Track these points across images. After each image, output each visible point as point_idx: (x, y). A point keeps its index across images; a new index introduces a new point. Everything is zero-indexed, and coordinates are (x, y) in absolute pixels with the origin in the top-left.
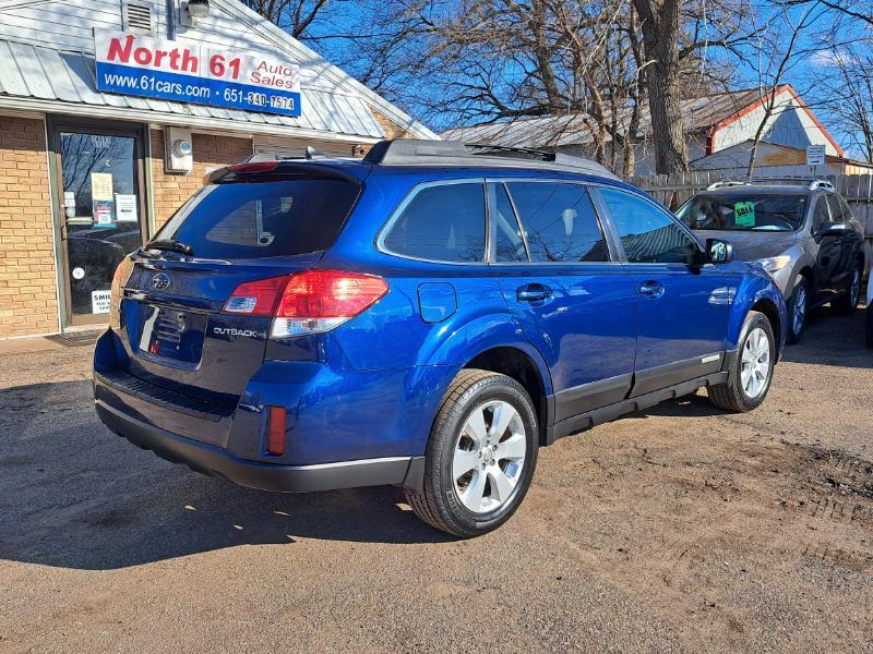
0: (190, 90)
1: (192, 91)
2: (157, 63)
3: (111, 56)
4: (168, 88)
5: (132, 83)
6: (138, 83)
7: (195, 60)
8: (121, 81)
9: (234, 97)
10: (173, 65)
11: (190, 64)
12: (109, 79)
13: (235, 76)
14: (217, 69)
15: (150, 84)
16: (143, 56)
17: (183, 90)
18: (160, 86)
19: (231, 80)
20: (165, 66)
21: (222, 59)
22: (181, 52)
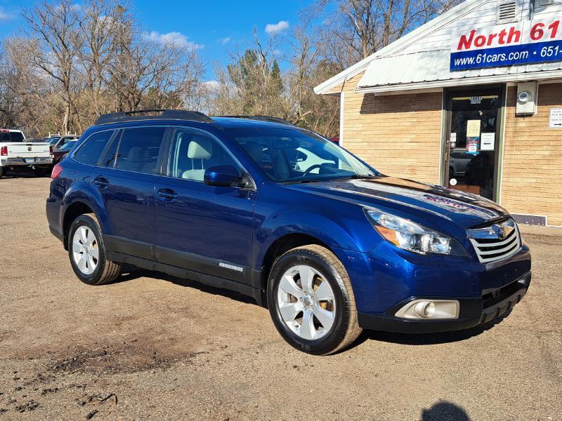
0: (512, 56)
1: (514, 56)
2: (489, 43)
3: (460, 47)
4: (495, 58)
5: (471, 61)
6: (475, 61)
7: (518, 33)
8: (464, 61)
9: (550, 53)
10: (501, 41)
11: (514, 37)
12: (457, 62)
13: (553, 35)
14: (537, 35)
15: (482, 58)
16: (480, 41)
17: (507, 57)
18: (490, 58)
19: (549, 39)
20: (495, 44)
21: (542, 25)
22: (508, 31)
